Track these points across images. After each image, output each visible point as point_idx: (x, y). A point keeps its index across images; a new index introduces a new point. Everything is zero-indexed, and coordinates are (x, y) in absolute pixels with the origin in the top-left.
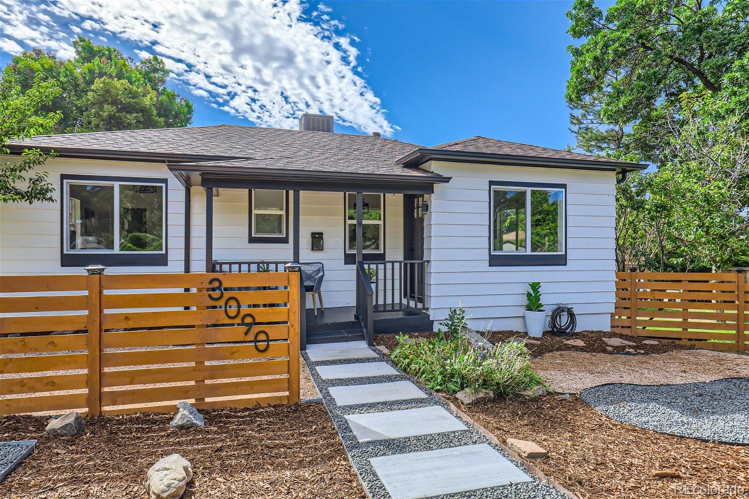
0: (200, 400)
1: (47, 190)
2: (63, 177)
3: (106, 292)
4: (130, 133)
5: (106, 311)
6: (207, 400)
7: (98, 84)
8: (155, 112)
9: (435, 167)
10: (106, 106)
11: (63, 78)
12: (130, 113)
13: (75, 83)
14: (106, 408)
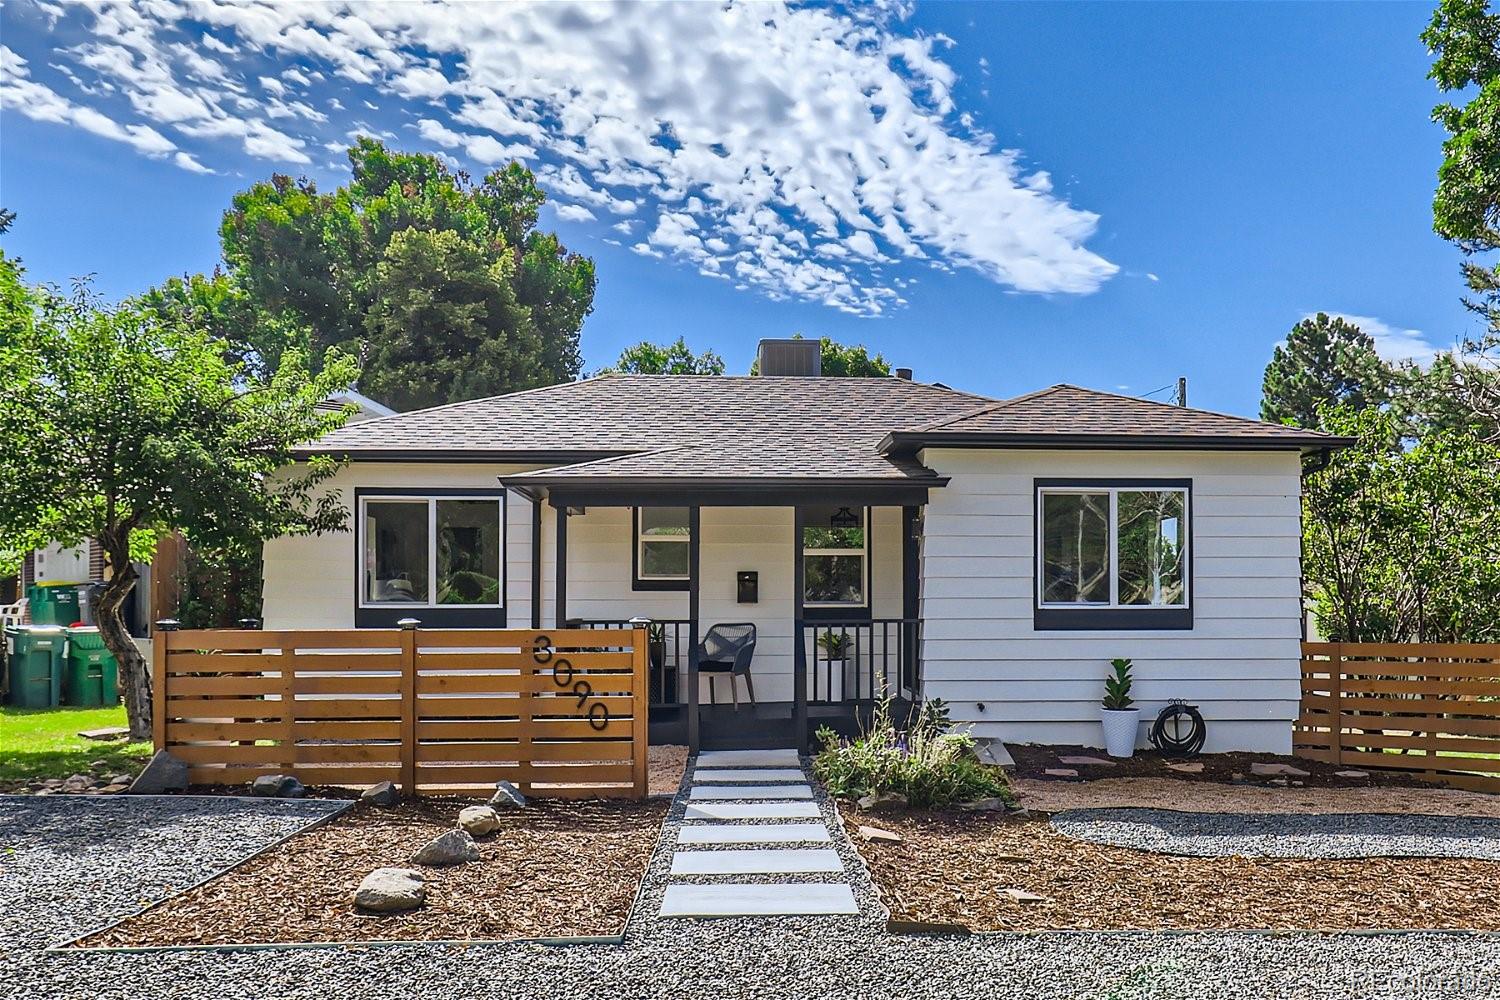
0: (525, 785)
1: (341, 516)
2: (359, 491)
3: (420, 651)
4: (452, 410)
5: (420, 673)
6: (534, 786)
7: (397, 244)
8: (512, 295)
9: (930, 458)
10: (413, 292)
11: (330, 235)
12: (460, 301)
13: (353, 243)
14: (420, 787)
